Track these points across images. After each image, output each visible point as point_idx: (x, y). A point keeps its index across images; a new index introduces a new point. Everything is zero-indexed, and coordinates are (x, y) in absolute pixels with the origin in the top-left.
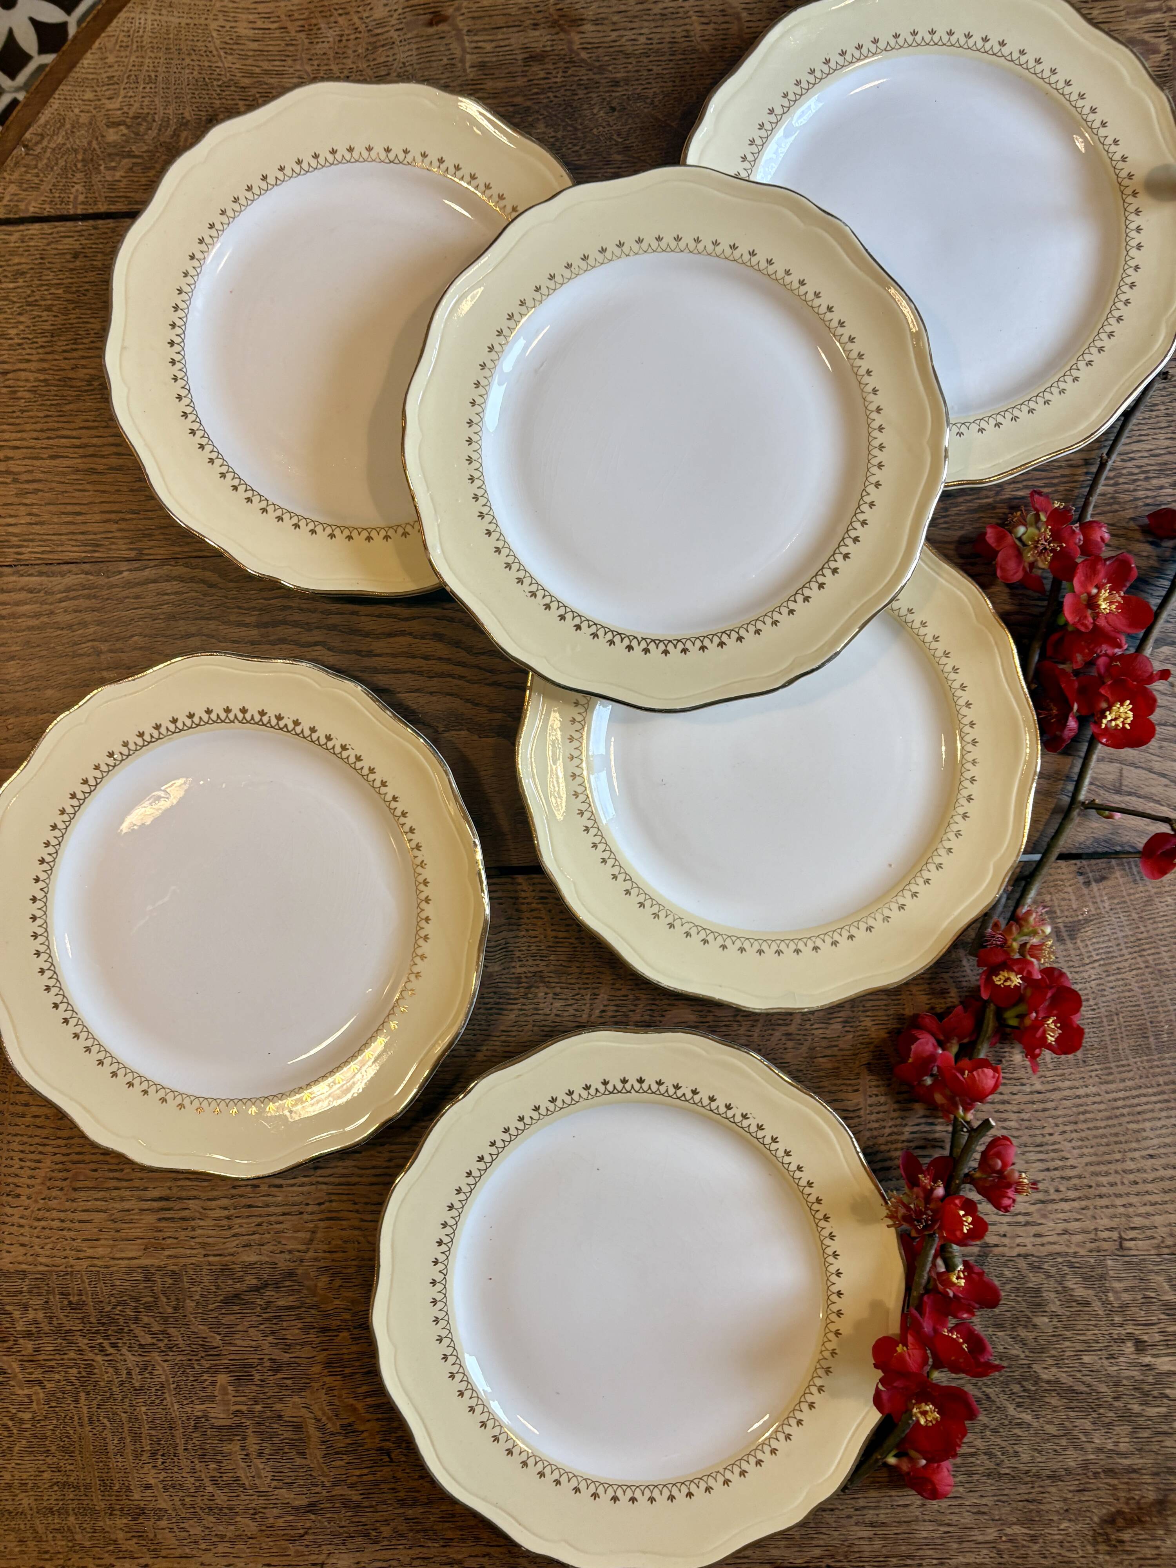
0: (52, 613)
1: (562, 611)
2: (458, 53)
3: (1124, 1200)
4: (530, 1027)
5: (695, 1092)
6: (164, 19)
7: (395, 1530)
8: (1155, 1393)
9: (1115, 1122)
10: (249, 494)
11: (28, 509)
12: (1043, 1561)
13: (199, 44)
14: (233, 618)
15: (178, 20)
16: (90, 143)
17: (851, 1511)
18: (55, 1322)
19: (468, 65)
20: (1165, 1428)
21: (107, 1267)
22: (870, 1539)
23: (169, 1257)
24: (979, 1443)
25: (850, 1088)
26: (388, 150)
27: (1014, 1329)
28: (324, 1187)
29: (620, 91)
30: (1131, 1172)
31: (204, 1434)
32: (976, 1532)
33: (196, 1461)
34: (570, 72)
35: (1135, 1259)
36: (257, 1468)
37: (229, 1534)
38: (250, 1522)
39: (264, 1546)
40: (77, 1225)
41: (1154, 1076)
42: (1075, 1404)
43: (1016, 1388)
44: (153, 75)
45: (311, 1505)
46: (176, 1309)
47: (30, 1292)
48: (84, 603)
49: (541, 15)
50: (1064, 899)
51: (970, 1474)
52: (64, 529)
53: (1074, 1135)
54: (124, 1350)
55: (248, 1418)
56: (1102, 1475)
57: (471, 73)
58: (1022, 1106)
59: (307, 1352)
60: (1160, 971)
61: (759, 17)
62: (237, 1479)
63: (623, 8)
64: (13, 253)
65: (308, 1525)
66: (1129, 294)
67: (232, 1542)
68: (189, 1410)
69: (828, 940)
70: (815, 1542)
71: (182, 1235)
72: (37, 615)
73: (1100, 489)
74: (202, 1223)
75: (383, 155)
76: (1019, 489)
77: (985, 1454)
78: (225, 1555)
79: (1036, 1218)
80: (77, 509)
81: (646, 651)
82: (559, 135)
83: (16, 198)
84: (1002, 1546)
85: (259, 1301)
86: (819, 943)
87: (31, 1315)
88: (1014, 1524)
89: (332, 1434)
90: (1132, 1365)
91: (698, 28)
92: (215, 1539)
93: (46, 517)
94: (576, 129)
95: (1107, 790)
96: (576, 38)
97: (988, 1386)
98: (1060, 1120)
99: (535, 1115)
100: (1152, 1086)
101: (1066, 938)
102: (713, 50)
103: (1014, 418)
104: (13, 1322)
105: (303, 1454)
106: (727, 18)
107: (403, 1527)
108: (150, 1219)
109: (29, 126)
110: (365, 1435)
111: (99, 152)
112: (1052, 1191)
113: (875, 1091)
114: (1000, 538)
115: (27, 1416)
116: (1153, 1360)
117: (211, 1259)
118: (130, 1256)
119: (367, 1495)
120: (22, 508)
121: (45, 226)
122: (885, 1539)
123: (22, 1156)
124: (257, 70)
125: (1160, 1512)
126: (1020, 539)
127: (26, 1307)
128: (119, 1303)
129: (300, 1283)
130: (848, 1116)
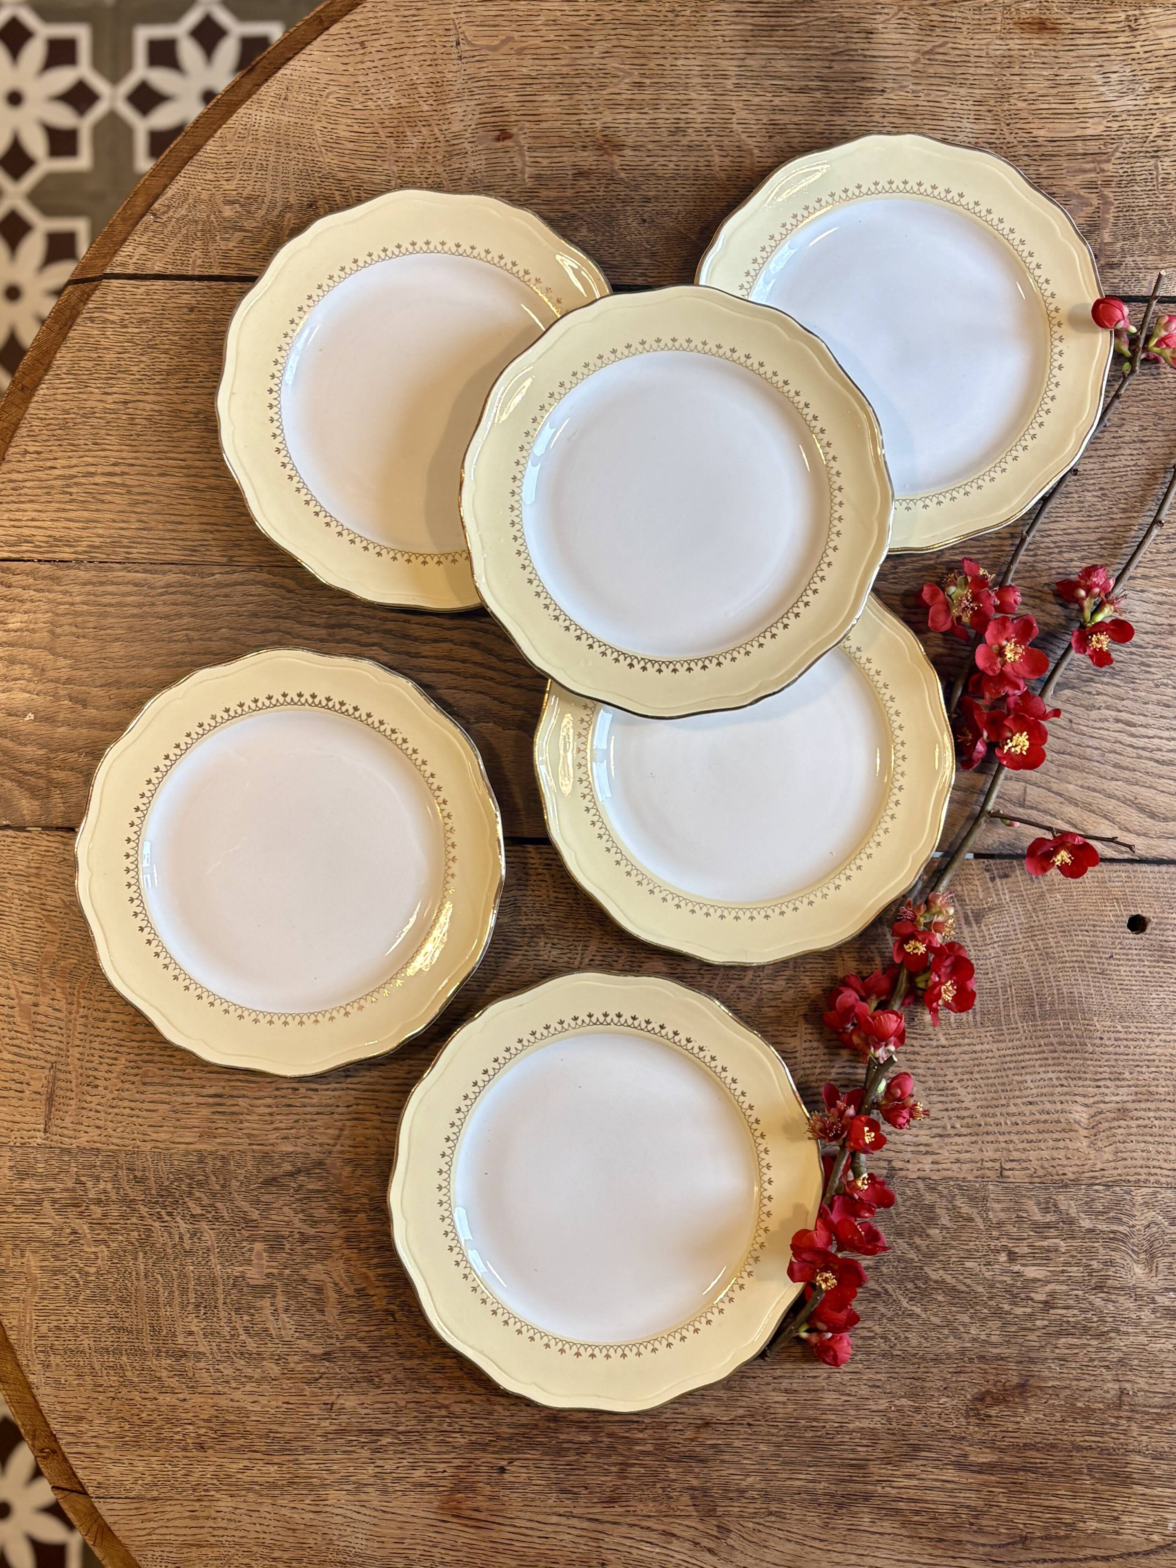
0: (153, 604)
1: (578, 632)
2: (519, 165)
3: (1007, 1137)
4: (531, 970)
5: (662, 1027)
6: (276, 117)
7: (395, 1378)
8: (1023, 1296)
9: (1004, 1073)
10: (328, 519)
11: (139, 516)
12: (924, 1429)
13: (304, 141)
14: (306, 619)
15: (288, 119)
16: (208, 217)
17: (770, 1379)
18: (122, 1192)
19: (526, 176)
20: (1029, 1325)
21: (167, 1149)
22: (784, 1403)
23: (219, 1144)
24: (877, 1329)
25: (789, 1034)
26: (458, 246)
27: (911, 1238)
28: (353, 1092)
29: (650, 207)
30: (1014, 1115)
31: (241, 1291)
32: (871, 1402)
33: (233, 1313)
34: (611, 188)
35: (1011, 1185)
36: (283, 1321)
37: (256, 1376)
38: (274, 1366)
39: (285, 1386)
40: (144, 1114)
41: (1037, 1038)
42: (957, 1300)
43: (910, 1286)
44: (264, 163)
45: (325, 1354)
46: (223, 1186)
47: (102, 1167)
48: (180, 598)
49: (589, 139)
50: (972, 890)
51: (868, 1354)
52: (168, 535)
53: (970, 1083)
54: (178, 1219)
55: (279, 1280)
56: (976, 1361)
57: (529, 183)
58: (929, 1057)
59: (330, 1228)
60: (1047, 953)
61: (768, 154)
62: (266, 1330)
63: (657, 138)
64: (140, 303)
65: (322, 1370)
66: (1050, 405)
67: (259, 1382)
68: (229, 1271)
69: (777, 910)
70: (739, 1403)
71: (231, 1126)
72: (140, 605)
73: (1021, 557)
74: (249, 1117)
75: (454, 249)
76: (956, 554)
77: (882, 1338)
78: (251, 1393)
79: (935, 1148)
80: (180, 519)
81: (644, 669)
82: (599, 239)
83: (144, 257)
84: (891, 1415)
85: (292, 1184)
86: (769, 912)
87: (102, 1185)
88: (902, 1397)
89: (347, 1296)
90: (1004, 1272)
91: (717, 159)
92: (244, 1380)
93: (153, 524)
94: (613, 235)
95: (1014, 804)
96: (617, 160)
97: (887, 1283)
98: (959, 1070)
99: (532, 1039)
100: (1034, 1046)
101: (973, 922)
102: (729, 179)
103: (953, 499)
104: (86, 1191)
105: (322, 1312)
106: (742, 153)
107: (401, 1376)
108: (205, 1112)
109: (157, 197)
110: (375, 1298)
111: (216, 224)
112: (949, 1127)
113: (809, 1037)
114: (934, 595)
115: (93, 1270)
116: (1022, 1268)
117: (254, 1147)
118: (187, 1140)
119: (373, 1348)
120: (133, 515)
121: (168, 283)
122: (796, 1404)
123: (102, 1053)
124: (352, 167)
125: (1021, 1393)
126: (950, 596)
127: (98, 1179)
128: (176, 1180)
129: (328, 1172)
130: (787, 1056)
